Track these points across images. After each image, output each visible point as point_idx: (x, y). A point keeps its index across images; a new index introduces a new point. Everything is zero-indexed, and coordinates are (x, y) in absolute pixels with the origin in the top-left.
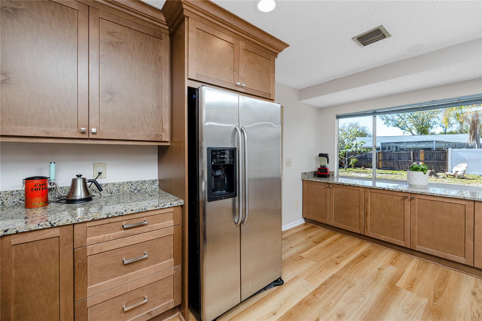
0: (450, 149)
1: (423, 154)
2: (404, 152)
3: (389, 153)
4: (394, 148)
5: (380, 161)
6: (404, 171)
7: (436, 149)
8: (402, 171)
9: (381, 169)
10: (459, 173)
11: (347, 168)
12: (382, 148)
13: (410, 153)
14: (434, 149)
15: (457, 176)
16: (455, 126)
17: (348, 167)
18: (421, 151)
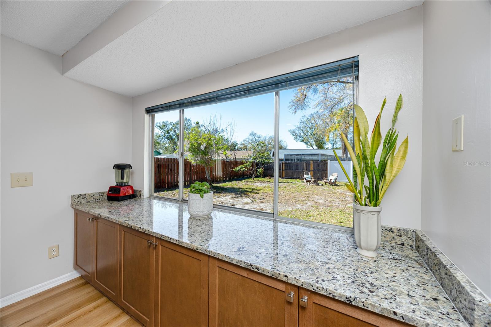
0: (329, 161)
1: (312, 164)
2: (300, 163)
3: (290, 164)
4: (296, 159)
5: (283, 171)
6: (300, 179)
7: (321, 160)
8: (298, 179)
9: (284, 178)
10: (332, 181)
11: (254, 178)
12: (285, 159)
13: (304, 164)
14: (320, 161)
15: (331, 183)
16: (339, 143)
17: (256, 177)
18: (311, 162)
